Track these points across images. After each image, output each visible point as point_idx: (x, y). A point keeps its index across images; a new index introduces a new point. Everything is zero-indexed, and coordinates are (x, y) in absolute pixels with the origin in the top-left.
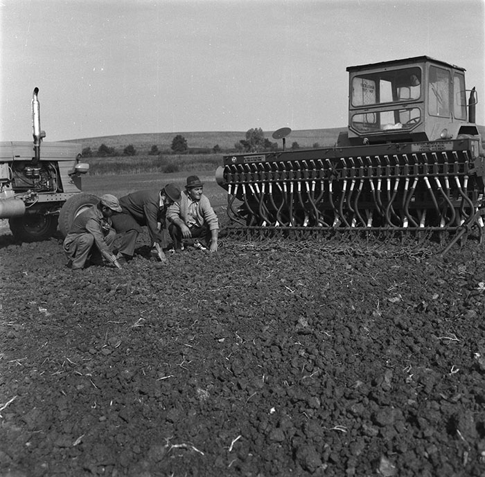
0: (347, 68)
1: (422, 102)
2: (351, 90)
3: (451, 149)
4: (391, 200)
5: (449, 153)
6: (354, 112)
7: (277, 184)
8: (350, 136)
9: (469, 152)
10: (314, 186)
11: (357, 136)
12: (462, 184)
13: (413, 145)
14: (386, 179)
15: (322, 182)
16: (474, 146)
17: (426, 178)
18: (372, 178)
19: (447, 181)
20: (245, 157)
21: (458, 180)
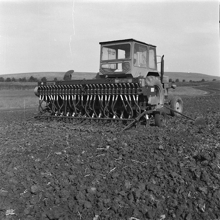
0: (100, 43)
1: (130, 60)
2: (102, 53)
3: (131, 82)
4: (107, 105)
5: (130, 84)
6: (102, 63)
7: (60, 96)
8: (100, 74)
9: (138, 84)
10: (75, 97)
11: (103, 74)
12: (136, 99)
13: (116, 80)
14: (105, 95)
15: (79, 96)
16: (141, 81)
17: (121, 95)
18: (99, 95)
19: (130, 97)
20: (47, 83)
21: (134, 97)
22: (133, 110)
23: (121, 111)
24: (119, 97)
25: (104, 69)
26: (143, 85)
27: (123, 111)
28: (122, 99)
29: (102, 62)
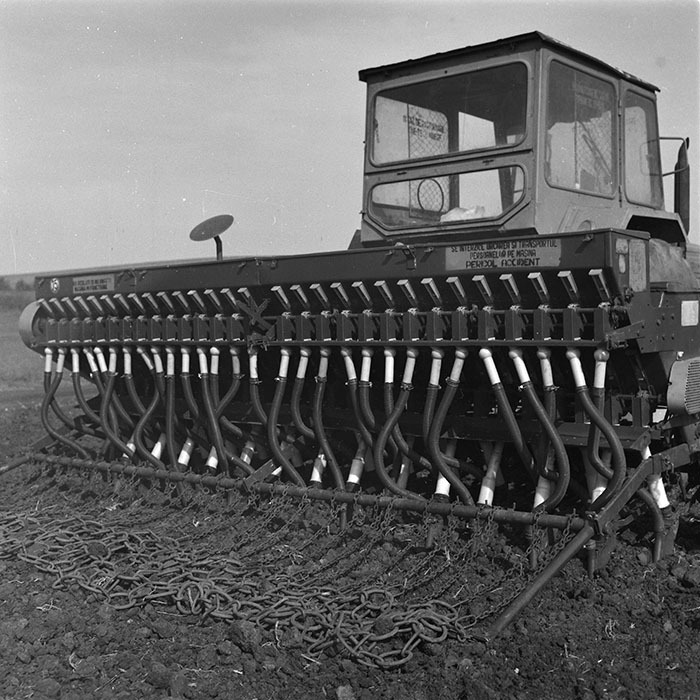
0: (361, 73)
1: (528, 151)
2: (372, 125)
3: (556, 263)
4: (395, 410)
5: (550, 274)
6: (374, 179)
7: (139, 350)
8: (364, 238)
9: (609, 273)
10: (215, 360)
11: (381, 238)
13: (449, 250)
14: (382, 348)
15: (233, 351)
16: (626, 256)
17: (485, 352)
18: (349, 346)
19: (546, 365)
20: (75, 280)
21: (576, 364)
22: (568, 448)
23: (485, 449)
24: (474, 365)
25: (388, 212)
26: (638, 283)
27: (498, 450)
28: (495, 378)
29: (377, 173)
